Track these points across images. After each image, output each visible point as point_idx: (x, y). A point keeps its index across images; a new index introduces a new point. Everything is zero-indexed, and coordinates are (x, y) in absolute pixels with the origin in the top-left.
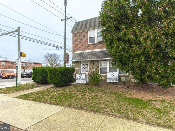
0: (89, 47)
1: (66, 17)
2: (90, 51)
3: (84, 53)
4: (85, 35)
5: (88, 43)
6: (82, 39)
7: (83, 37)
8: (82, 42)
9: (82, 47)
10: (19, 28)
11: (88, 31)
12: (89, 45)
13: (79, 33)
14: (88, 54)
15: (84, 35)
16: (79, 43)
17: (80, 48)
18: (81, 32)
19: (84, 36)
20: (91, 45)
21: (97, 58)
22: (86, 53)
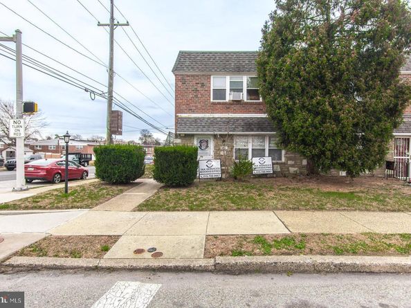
0: (214, 107)
1: (112, 19)
2: (216, 115)
3: (204, 118)
4: (205, 82)
5: (212, 100)
6: (199, 89)
7: (199, 85)
8: (199, 96)
9: (199, 106)
10: (18, 32)
11: (212, 77)
12: (214, 104)
13: (192, 76)
14: (213, 122)
15: (202, 82)
16: (191, 96)
17: (194, 108)
18: (197, 76)
19: (203, 85)
20: (219, 103)
21: (234, 130)
22: (209, 118)
